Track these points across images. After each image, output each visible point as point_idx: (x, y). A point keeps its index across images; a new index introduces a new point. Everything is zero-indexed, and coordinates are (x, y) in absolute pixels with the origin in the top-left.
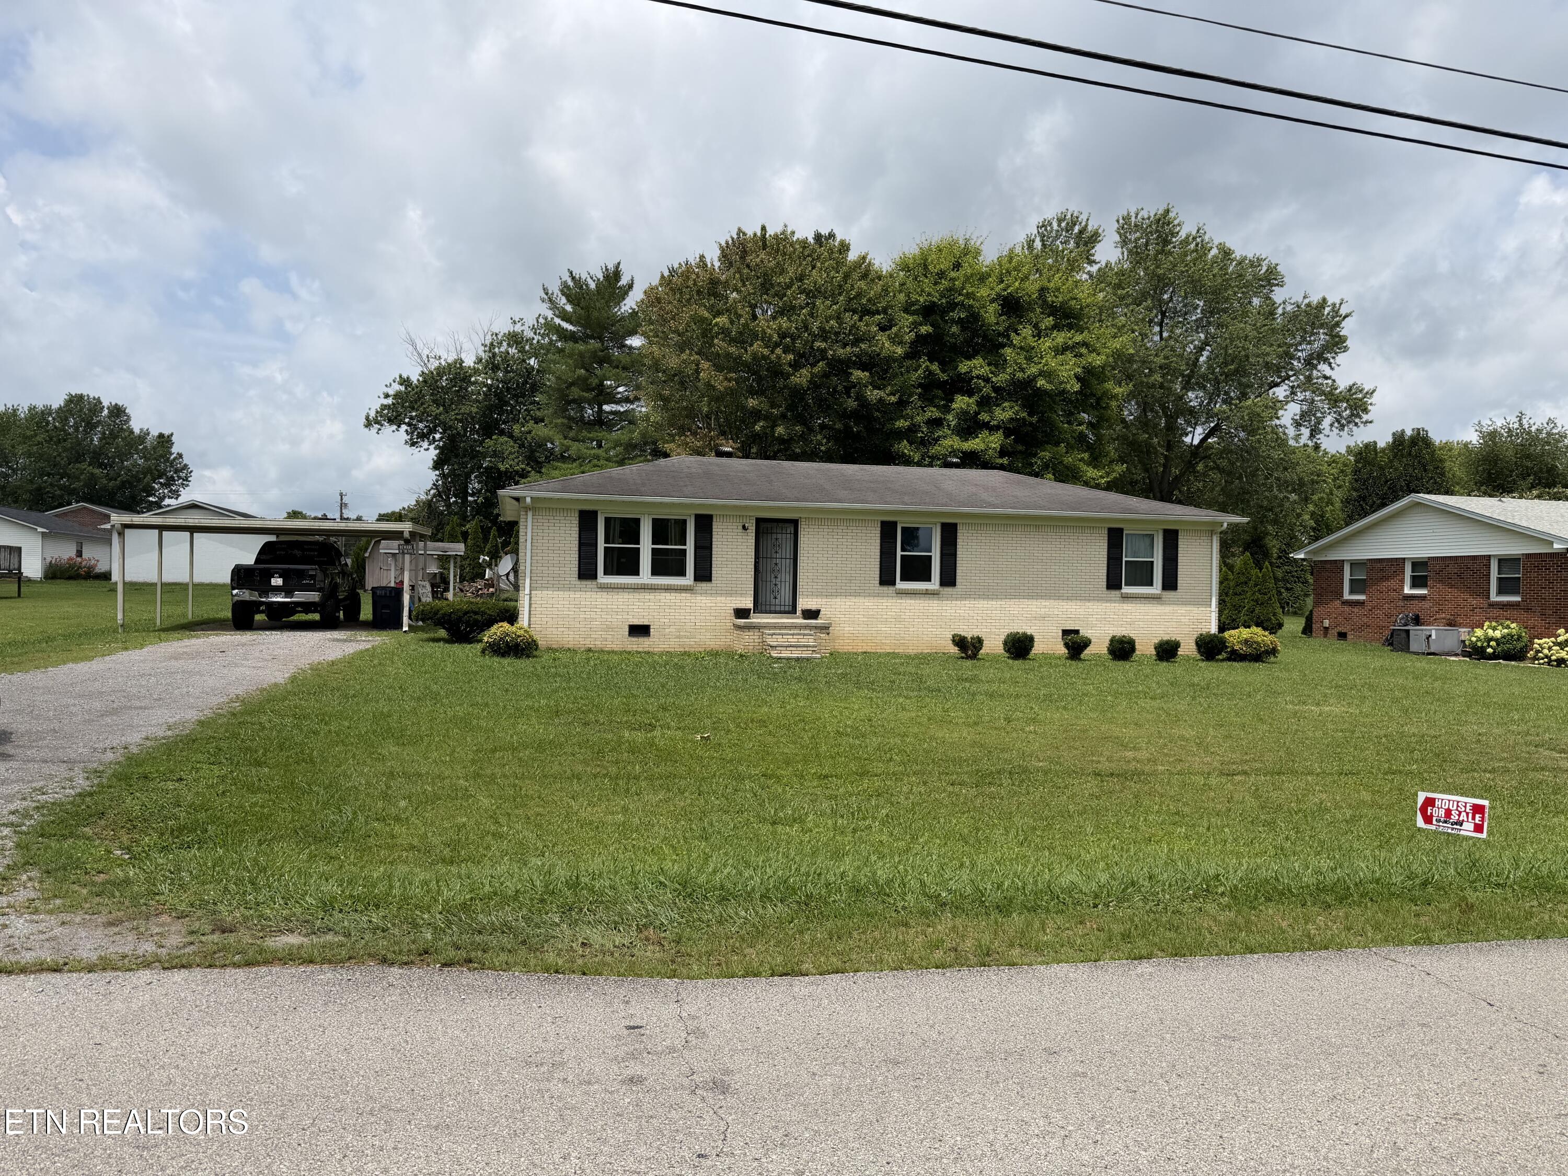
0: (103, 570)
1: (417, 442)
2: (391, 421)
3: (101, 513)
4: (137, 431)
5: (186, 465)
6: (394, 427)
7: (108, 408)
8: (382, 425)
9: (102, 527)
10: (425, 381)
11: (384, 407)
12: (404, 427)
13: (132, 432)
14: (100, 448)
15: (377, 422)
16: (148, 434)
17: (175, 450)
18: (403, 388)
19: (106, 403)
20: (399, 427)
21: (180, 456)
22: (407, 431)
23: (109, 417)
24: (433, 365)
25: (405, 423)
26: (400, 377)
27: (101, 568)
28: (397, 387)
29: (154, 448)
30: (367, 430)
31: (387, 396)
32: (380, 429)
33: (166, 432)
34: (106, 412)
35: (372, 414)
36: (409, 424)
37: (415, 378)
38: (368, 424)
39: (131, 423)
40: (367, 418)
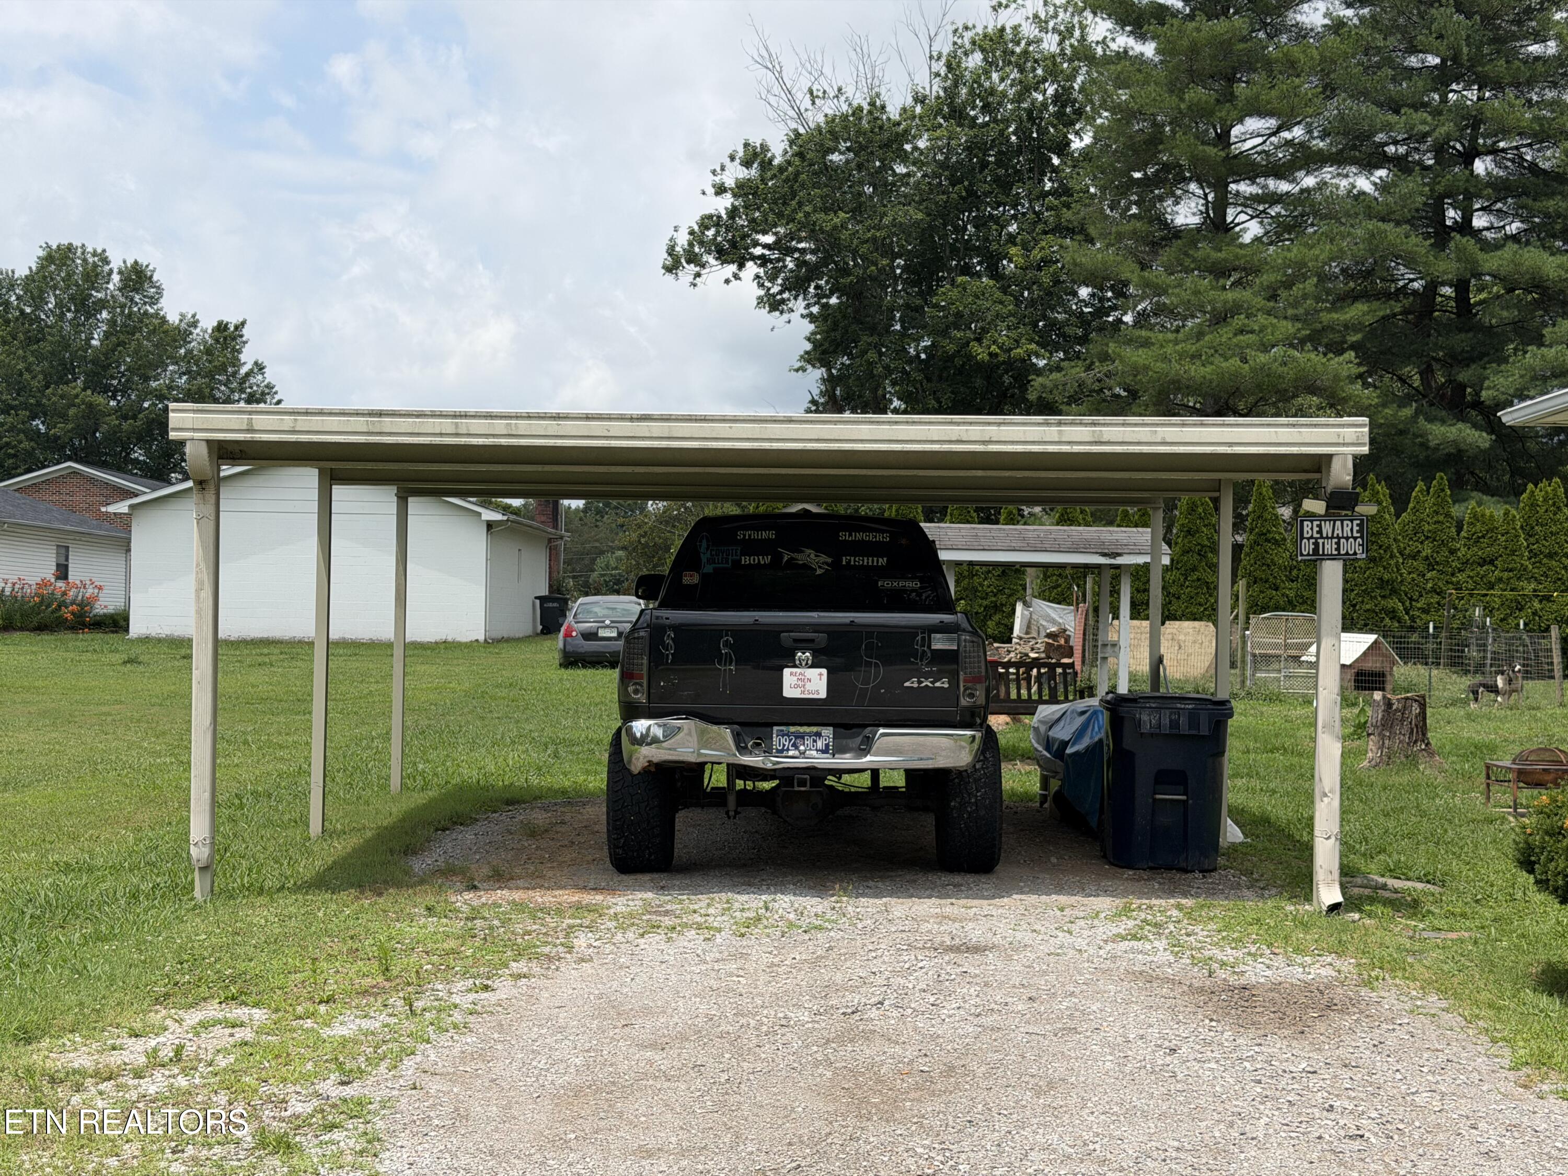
0: (111, 610)
1: (783, 301)
2: (723, 256)
3: (107, 484)
4: (173, 318)
5: (270, 386)
6: (733, 268)
7: (120, 272)
8: (703, 266)
9: (111, 509)
10: (800, 155)
11: (707, 221)
12: (751, 269)
13: (164, 320)
14: (106, 355)
15: (693, 259)
16: (194, 324)
17: (247, 358)
18: (754, 172)
19: (116, 263)
20: (741, 266)
21: (260, 367)
22: (757, 277)
23: (120, 290)
24: (816, 118)
25: (753, 258)
26: (746, 145)
27: (106, 604)
28: (735, 173)
29: (208, 351)
30: (670, 277)
31: (720, 190)
32: (698, 275)
33: (232, 320)
34: (116, 278)
35: (683, 239)
36: (763, 261)
37: (778, 150)
38: (672, 268)
39: (163, 303)
40: (671, 251)
